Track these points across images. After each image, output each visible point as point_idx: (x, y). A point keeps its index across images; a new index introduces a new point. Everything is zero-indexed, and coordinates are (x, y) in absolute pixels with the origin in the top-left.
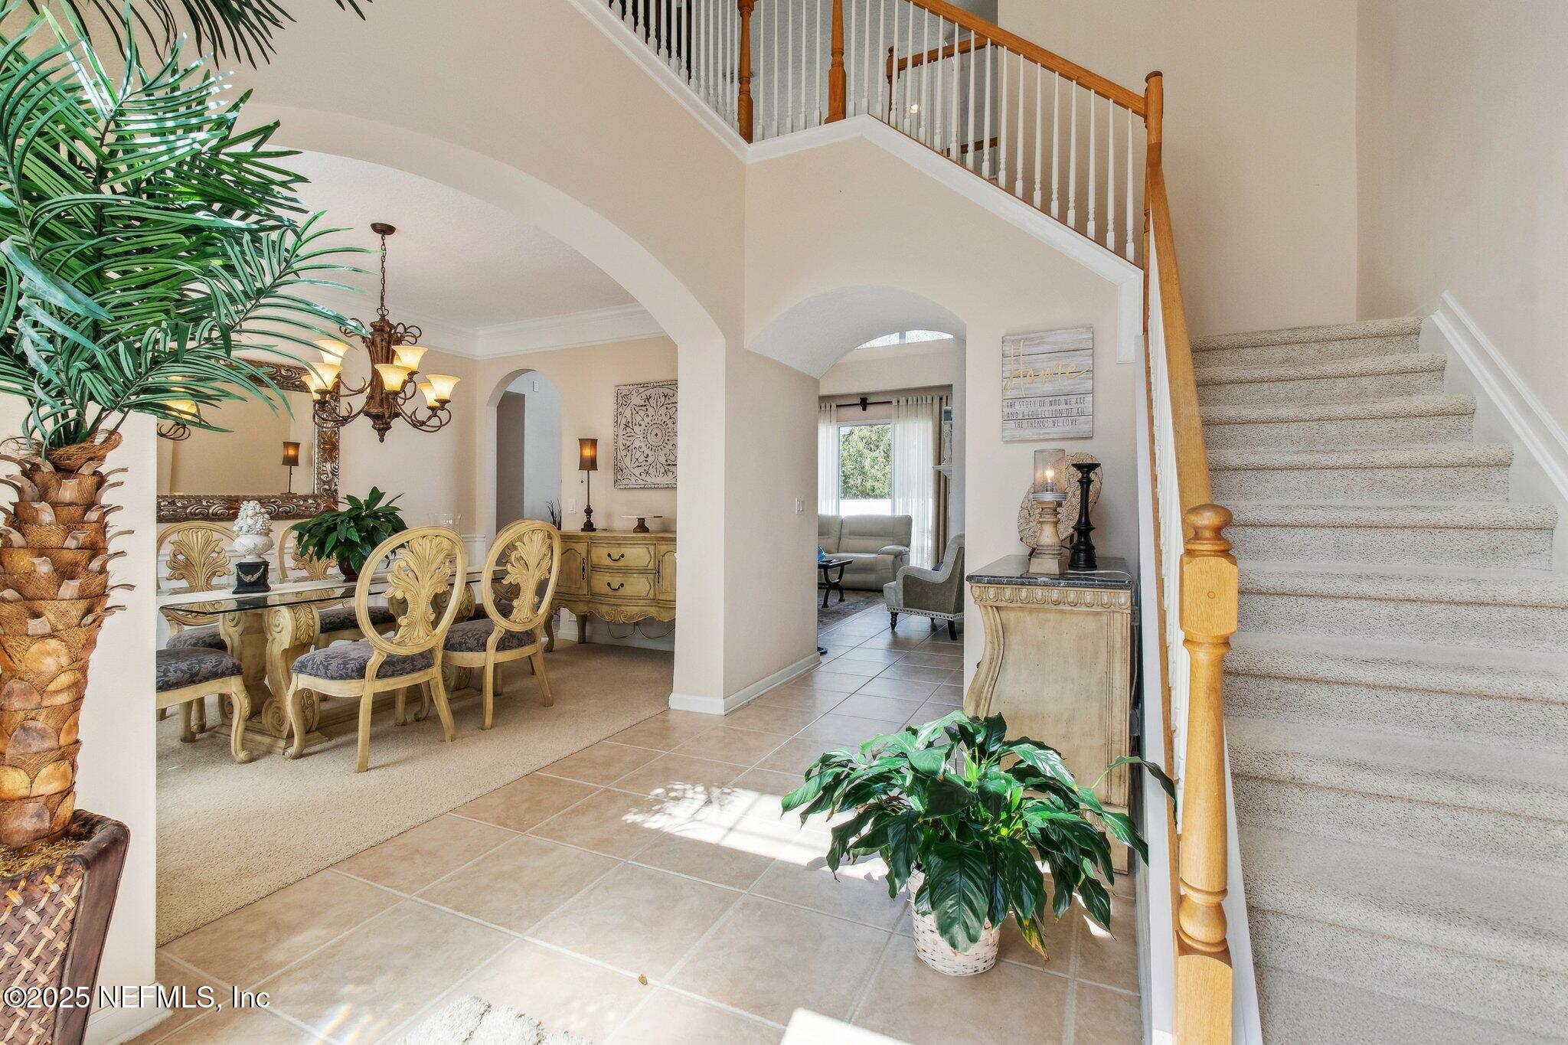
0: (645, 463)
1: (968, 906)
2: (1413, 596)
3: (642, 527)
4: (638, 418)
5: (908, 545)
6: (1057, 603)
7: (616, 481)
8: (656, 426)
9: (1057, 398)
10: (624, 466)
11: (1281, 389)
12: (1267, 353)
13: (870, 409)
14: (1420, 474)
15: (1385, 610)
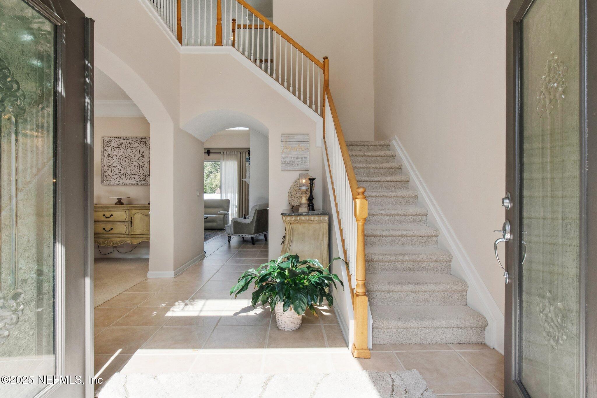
0: (119, 173)
1: (302, 302)
2: (392, 214)
3: (120, 202)
4: (115, 153)
5: (228, 211)
6: (308, 221)
7: (102, 182)
8: (125, 157)
9: (299, 157)
10: (107, 174)
11: (360, 159)
12: (355, 148)
13: (211, 155)
14: (392, 183)
15: (387, 218)
